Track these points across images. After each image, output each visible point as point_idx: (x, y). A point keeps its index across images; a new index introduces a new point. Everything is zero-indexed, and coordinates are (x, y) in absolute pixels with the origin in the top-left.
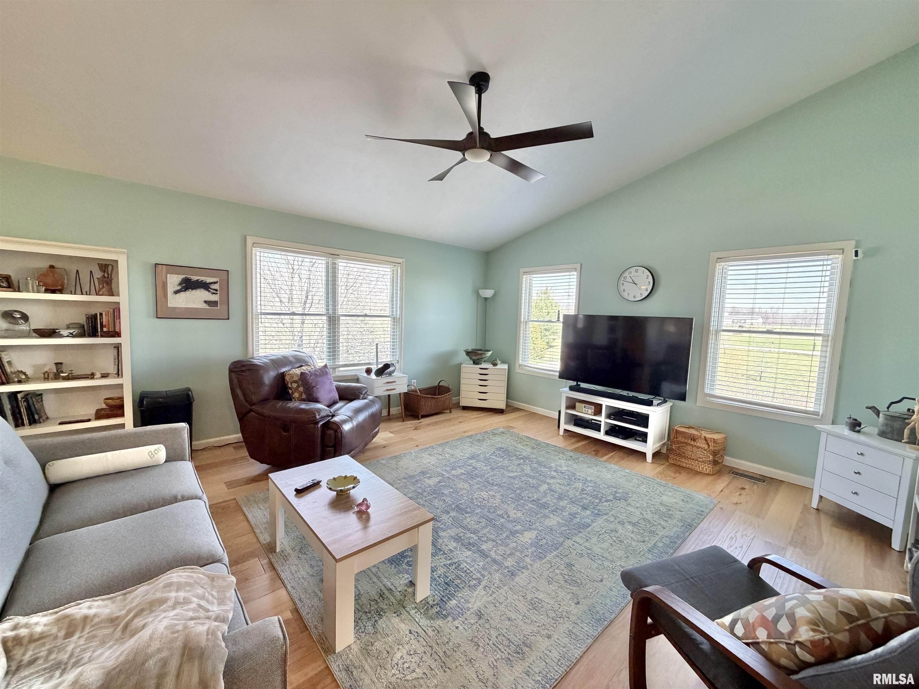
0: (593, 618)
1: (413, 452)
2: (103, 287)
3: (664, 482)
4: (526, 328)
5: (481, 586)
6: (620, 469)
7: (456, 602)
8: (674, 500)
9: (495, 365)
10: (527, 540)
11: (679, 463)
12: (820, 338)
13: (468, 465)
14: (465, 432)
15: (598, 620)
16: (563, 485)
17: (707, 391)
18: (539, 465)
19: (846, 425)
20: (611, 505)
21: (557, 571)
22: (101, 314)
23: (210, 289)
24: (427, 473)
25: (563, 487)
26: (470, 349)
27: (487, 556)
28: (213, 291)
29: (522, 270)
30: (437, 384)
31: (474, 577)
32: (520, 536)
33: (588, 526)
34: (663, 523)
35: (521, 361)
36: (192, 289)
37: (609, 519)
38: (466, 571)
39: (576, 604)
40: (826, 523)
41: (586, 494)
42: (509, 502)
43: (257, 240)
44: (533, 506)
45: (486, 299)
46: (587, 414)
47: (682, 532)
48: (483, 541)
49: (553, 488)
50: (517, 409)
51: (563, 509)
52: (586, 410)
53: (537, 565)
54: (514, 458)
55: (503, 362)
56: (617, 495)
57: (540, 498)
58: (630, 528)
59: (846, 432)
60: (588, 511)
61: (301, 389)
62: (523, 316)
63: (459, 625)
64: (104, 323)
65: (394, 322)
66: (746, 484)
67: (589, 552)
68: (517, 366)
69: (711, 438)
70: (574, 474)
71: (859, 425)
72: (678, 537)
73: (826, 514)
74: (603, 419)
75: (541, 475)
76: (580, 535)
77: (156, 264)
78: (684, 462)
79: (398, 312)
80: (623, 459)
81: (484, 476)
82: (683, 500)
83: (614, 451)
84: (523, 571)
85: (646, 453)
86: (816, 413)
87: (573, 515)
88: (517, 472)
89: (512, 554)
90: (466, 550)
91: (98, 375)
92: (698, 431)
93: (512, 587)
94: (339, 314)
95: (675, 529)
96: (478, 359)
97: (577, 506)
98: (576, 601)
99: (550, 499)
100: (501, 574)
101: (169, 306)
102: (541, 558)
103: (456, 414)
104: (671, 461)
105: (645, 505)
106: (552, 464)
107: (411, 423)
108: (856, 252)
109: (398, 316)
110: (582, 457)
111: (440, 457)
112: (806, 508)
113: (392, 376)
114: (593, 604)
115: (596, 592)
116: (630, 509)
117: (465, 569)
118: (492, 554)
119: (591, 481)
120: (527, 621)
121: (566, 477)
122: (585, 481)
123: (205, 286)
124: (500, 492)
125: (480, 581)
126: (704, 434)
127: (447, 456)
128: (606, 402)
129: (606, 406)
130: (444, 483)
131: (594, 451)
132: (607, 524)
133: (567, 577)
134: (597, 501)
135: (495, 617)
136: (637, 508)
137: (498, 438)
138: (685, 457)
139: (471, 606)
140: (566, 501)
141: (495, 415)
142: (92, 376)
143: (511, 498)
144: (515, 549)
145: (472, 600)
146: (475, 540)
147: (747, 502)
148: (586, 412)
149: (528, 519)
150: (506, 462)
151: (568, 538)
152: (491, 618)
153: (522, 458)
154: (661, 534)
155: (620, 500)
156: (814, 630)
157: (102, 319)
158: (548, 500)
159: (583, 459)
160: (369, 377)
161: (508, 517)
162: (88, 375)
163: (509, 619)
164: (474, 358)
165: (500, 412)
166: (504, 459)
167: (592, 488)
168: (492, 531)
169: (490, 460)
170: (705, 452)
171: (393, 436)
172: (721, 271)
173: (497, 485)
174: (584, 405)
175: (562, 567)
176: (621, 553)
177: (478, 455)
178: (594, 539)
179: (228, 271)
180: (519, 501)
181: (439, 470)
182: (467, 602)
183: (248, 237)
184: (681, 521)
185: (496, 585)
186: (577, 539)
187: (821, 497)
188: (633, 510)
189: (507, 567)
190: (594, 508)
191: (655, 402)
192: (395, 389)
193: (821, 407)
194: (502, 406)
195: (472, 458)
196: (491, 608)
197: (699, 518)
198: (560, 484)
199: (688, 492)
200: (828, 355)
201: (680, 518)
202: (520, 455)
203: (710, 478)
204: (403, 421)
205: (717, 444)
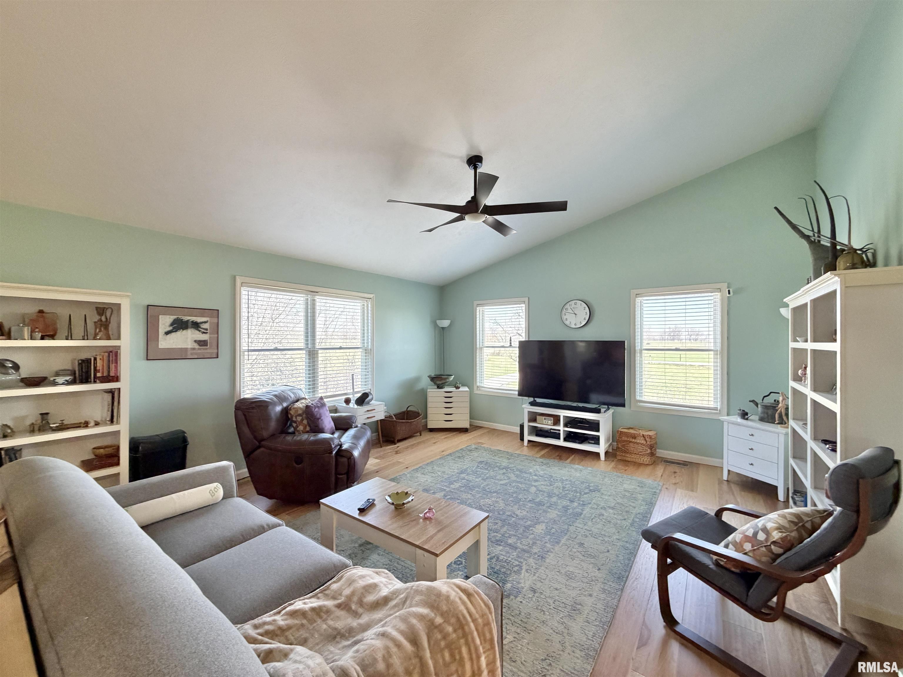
0: (615, 577)
1: (406, 473)
2: (100, 331)
3: (619, 474)
4: (481, 353)
5: (523, 571)
6: (584, 468)
7: (511, 585)
8: (633, 487)
9: (458, 388)
10: (541, 531)
11: (625, 458)
12: (712, 353)
13: (462, 479)
14: (443, 451)
15: (619, 578)
16: (547, 486)
17: (638, 398)
18: (520, 472)
19: (738, 416)
20: (590, 496)
21: (574, 550)
22: (95, 359)
23: (200, 329)
24: (431, 490)
25: (547, 487)
26: (433, 375)
27: (516, 548)
28: (203, 330)
29: (476, 303)
30: (405, 409)
31: (515, 565)
32: (534, 529)
33: (581, 514)
34: (632, 504)
35: (478, 383)
36: (183, 329)
37: (593, 507)
38: (506, 561)
39: (598, 570)
40: (736, 489)
41: (567, 490)
42: (512, 505)
43: (247, 280)
44: (532, 505)
45: (443, 328)
46: (547, 425)
47: (647, 509)
48: (507, 537)
49: (540, 489)
50: (480, 428)
51: (556, 504)
52: (546, 421)
53: (557, 548)
54: (497, 469)
55: (463, 385)
56: (591, 488)
57: (534, 498)
58: (611, 511)
59: (739, 420)
60: (575, 503)
61: (305, 422)
62: (478, 343)
63: (521, 600)
64: (98, 368)
65: (366, 353)
66: (675, 468)
67: (591, 532)
68: (475, 388)
69: (648, 435)
70: (551, 476)
71: (747, 414)
72: (646, 513)
73: (734, 483)
74: (561, 428)
75: (525, 480)
76: (578, 521)
77: (148, 306)
78: (629, 457)
79: (370, 344)
80: (582, 460)
81: (480, 486)
82: (639, 486)
83: (573, 454)
84: (549, 554)
85: (599, 453)
86: (716, 409)
87: (566, 508)
88: (505, 480)
89: (534, 543)
90: (497, 546)
91: (92, 424)
92: (636, 431)
93: (546, 567)
94: (317, 347)
95: (642, 507)
96: (442, 384)
97: (566, 500)
98: (597, 568)
99: (542, 498)
100: (533, 559)
101: (160, 347)
102: (558, 543)
103: (427, 436)
104: (619, 458)
105: (614, 493)
106: (531, 470)
107: (390, 448)
108: (729, 291)
109: (370, 347)
110: (551, 462)
111: (433, 475)
112: (721, 481)
113: (370, 405)
114: (610, 568)
115: (608, 559)
116: (604, 497)
117: (504, 560)
118: (519, 545)
119: (567, 479)
120: (569, 588)
121: (546, 479)
122: (562, 481)
123: (196, 326)
124: (500, 497)
125: (521, 567)
126: (642, 433)
127: (439, 473)
128: (563, 413)
129: (564, 416)
130: (450, 496)
131: (558, 456)
132: (594, 511)
133: (583, 553)
134: (578, 494)
135: (545, 589)
136: (609, 496)
137: (475, 454)
138: (631, 453)
139: (523, 586)
140: (555, 498)
141: (461, 434)
142: (86, 425)
143: (511, 501)
144: (534, 538)
145: (522, 581)
146: (500, 537)
147: (682, 482)
148: (546, 423)
149: (533, 516)
150: (492, 473)
151: (571, 525)
152: (543, 591)
153: (504, 468)
154: (634, 512)
155: (594, 492)
156: (780, 532)
157: (96, 364)
158: (541, 499)
159: (552, 463)
160: (348, 406)
161: (517, 516)
162: (80, 423)
163: (556, 589)
164: (438, 382)
165: (464, 431)
166: (489, 471)
167: (569, 485)
168: (510, 529)
169: (478, 473)
170: (644, 447)
171: (379, 462)
172: (640, 304)
173: (494, 492)
174: (544, 417)
175: (577, 546)
176: (613, 530)
177: (466, 470)
178: (590, 523)
179: (218, 310)
180: (519, 503)
181: (438, 486)
182: (519, 583)
183: (237, 277)
184: (643, 500)
185: (534, 567)
186: (577, 524)
187: (729, 471)
188: (607, 498)
189: (536, 553)
190: (579, 500)
191: (603, 410)
192: (374, 417)
193: (719, 404)
194: (466, 425)
195: (462, 472)
196: (539, 584)
197: (655, 497)
198: (544, 485)
199: (639, 479)
200: (718, 365)
201: (642, 499)
202: (500, 466)
203: (650, 468)
204: (381, 447)
205: (652, 439)
